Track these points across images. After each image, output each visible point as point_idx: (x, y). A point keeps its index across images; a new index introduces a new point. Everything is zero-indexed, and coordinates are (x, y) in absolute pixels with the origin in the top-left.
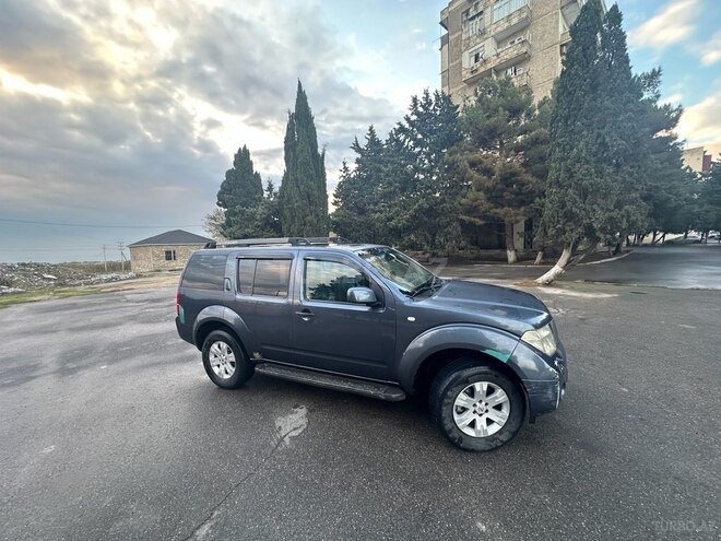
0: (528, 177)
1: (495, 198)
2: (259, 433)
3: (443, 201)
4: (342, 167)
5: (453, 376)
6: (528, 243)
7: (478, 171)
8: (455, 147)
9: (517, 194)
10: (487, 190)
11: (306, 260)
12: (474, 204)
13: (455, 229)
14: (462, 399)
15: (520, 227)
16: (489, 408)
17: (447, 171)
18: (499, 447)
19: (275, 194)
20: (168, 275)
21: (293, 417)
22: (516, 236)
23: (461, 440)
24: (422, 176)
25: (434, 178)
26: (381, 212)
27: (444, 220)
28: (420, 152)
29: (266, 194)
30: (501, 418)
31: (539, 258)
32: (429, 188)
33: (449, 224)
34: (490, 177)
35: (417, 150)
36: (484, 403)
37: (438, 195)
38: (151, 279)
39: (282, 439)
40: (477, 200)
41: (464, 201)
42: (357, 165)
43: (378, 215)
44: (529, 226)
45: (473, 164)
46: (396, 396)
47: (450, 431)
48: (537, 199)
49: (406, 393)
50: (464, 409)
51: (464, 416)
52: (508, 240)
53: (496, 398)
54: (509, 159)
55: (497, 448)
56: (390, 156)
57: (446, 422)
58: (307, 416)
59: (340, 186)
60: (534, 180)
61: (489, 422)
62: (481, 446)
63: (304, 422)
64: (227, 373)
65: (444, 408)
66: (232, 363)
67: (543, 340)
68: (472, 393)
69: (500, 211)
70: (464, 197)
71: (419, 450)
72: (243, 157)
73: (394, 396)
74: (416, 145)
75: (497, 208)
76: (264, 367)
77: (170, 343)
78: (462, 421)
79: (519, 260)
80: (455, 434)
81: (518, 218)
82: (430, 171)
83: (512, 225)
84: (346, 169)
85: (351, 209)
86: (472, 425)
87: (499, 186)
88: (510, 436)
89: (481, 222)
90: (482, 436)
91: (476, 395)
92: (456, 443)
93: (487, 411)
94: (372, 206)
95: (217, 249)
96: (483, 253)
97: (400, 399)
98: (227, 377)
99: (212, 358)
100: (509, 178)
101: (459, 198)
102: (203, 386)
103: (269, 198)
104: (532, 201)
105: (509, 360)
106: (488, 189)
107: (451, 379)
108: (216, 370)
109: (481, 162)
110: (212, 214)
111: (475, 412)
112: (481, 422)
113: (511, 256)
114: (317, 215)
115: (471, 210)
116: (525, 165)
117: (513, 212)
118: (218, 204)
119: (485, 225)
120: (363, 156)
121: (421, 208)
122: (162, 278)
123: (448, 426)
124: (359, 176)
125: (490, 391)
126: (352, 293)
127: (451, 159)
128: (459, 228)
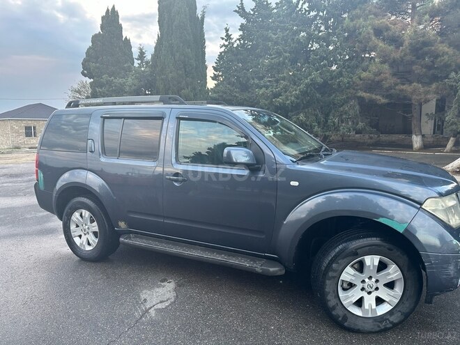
0: (443, 48)
1: (403, 72)
2: (122, 304)
3: (340, 74)
4: (224, 35)
5: (340, 247)
6: (439, 128)
7: (384, 40)
8: (358, 11)
9: (429, 68)
10: (393, 64)
11: (179, 119)
12: (377, 79)
13: (353, 108)
14: (348, 274)
15: (430, 107)
16: (380, 285)
17: (347, 39)
18: (390, 329)
19: (147, 63)
20: (27, 152)
21: (160, 290)
22: (424, 118)
23: (345, 318)
24: (316, 46)
25: (331, 48)
26: (267, 87)
27: (340, 97)
28: (316, 16)
29: (136, 63)
30: (392, 297)
31: (450, 145)
32: (324, 58)
33: (345, 102)
34: (397, 48)
35: (313, 14)
36: (374, 280)
37: (334, 68)
38: (9, 155)
39: (147, 311)
40: (379, 73)
41: (364, 75)
42: (241, 33)
43: (263, 89)
44: (441, 107)
45: (378, 32)
46: (274, 269)
47: (334, 308)
48: (453, 74)
49: (285, 267)
50: (351, 285)
51: (350, 293)
52: (414, 122)
53: (389, 274)
54: (421, 27)
55: (386, 330)
56: (280, 22)
57: (329, 297)
58: (175, 290)
59: (221, 56)
60: (450, 51)
61: (379, 301)
62: (368, 326)
63: (172, 295)
64: (89, 244)
65: (328, 282)
66: (95, 234)
67: (448, 210)
68: (361, 267)
69: (407, 88)
70: (364, 70)
71: (297, 328)
72: (111, 18)
73: (271, 269)
74: (311, 9)
75: (404, 84)
76: (130, 238)
77: (29, 216)
78: (348, 299)
79: (425, 147)
80: (338, 312)
81: (429, 96)
82: (326, 40)
83: (421, 105)
84: (228, 37)
85: (233, 84)
86: (359, 303)
87: (408, 58)
88: (403, 317)
89: (384, 101)
90: (370, 316)
91: (365, 270)
92: (340, 322)
93: (377, 289)
94: (256, 81)
95: (80, 108)
96: (384, 137)
97: (279, 273)
98: (88, 248)
99: (73, 227)
100: (421, 48)
101: (359, 71)
102: (62, 258)
103: (140, 67)
104: (447, 77)
105: (406, 230)
106: (394, 61)
107: (337, 250)
108: (77, 240)
109: (388, 29)
110: (76, 86)
111: (363, 289)
112: (369, 301)
113: (417, 141)
114: (194, 89)
115: (373, 86)
116: (441, 34)
117: (422, 90)
118: (83, 74)
119: (388, 104)
120: (248, 21)
121: (313, 83)
122: (21, 155)
123: (332, 302)
124: (242, 46)
125: (382, 267)
126: (229, 153)
127: (352, 24)
128: (357, 107)
